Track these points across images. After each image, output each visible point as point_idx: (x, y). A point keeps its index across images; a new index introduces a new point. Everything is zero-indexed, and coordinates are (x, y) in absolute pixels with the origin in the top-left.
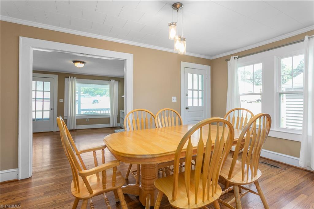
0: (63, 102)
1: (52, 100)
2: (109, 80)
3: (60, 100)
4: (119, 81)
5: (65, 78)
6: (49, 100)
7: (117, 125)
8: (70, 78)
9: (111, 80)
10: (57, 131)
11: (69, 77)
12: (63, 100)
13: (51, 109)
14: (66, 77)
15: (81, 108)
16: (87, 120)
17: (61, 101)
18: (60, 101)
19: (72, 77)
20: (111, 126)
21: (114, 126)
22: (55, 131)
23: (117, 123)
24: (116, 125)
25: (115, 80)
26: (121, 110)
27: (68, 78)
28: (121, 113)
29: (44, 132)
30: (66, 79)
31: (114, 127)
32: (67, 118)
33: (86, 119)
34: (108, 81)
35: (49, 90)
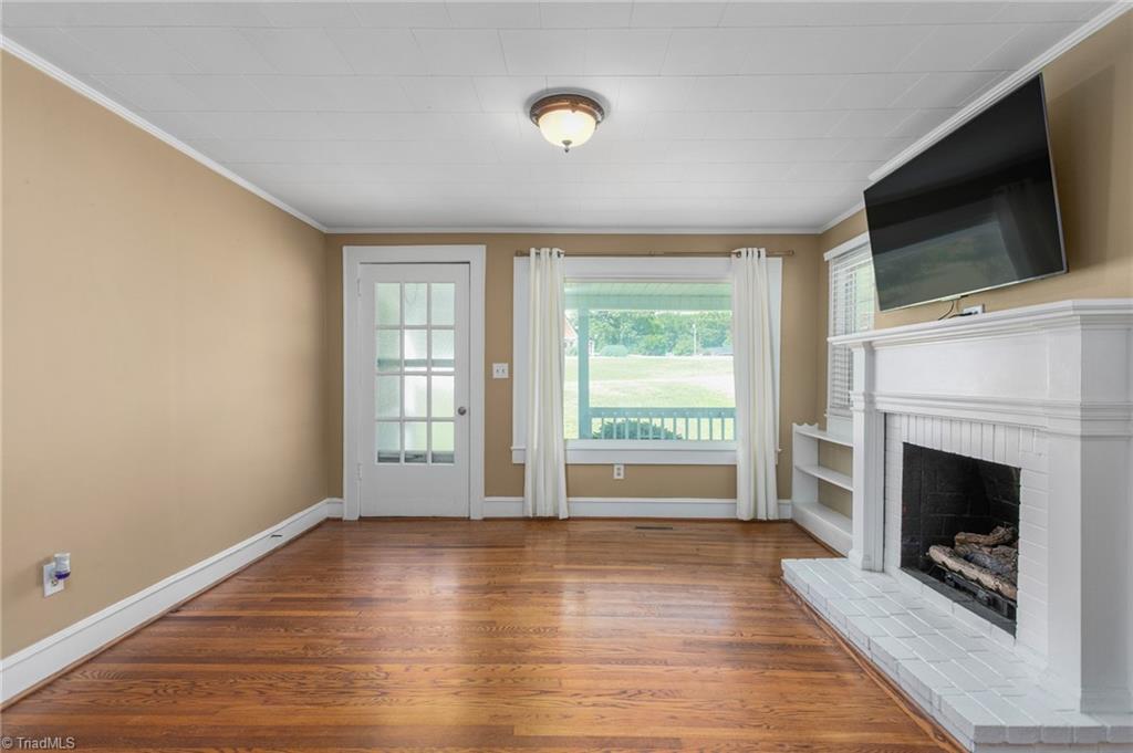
0: (506, 376)
1: (461, 367)
2: (729, 255)
3: (496, 366)
4: (788, 255)
5: (515, 258)
6: (452, 369)
7: (779, 512)
8: (538, 254)
9: (743, 251)
10: (485, 520)
11: (533, 251)
12: (506, 366)
13: (462, 412)
14: (517, 255)
15: (591, 405)
16: (619, 474)
17: (500, 371)
18: (495, 376)
19: (543, 250)
20: (744, 513)
21: (762, 516)
22: (480, 517)
23: (779, 497)
24: (769, 509)
25: (763, 251)
26: (795, 425)
27: (528, 255)
28: (795, 440)
29: (435, 519)
30: (517, 261)
31: (761, 522)
32: (525, 457)
33: (612, 465)
34: (727, 258)
35: (451, 322)
